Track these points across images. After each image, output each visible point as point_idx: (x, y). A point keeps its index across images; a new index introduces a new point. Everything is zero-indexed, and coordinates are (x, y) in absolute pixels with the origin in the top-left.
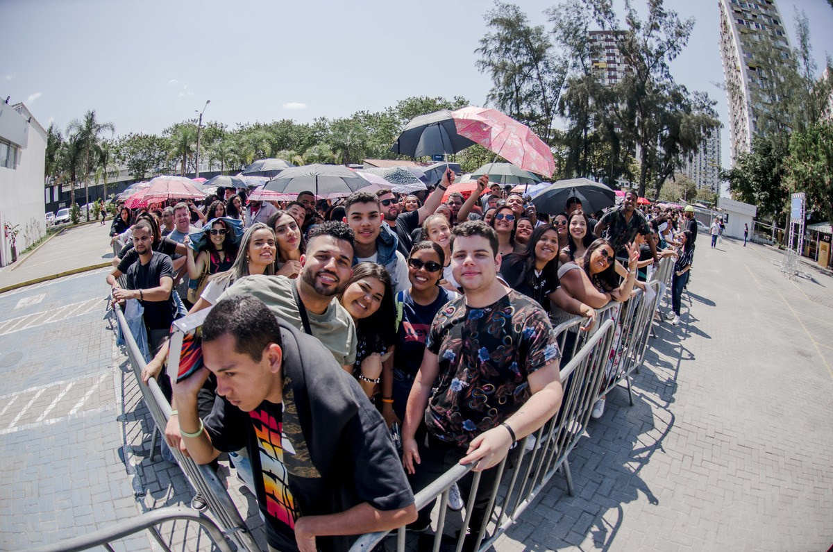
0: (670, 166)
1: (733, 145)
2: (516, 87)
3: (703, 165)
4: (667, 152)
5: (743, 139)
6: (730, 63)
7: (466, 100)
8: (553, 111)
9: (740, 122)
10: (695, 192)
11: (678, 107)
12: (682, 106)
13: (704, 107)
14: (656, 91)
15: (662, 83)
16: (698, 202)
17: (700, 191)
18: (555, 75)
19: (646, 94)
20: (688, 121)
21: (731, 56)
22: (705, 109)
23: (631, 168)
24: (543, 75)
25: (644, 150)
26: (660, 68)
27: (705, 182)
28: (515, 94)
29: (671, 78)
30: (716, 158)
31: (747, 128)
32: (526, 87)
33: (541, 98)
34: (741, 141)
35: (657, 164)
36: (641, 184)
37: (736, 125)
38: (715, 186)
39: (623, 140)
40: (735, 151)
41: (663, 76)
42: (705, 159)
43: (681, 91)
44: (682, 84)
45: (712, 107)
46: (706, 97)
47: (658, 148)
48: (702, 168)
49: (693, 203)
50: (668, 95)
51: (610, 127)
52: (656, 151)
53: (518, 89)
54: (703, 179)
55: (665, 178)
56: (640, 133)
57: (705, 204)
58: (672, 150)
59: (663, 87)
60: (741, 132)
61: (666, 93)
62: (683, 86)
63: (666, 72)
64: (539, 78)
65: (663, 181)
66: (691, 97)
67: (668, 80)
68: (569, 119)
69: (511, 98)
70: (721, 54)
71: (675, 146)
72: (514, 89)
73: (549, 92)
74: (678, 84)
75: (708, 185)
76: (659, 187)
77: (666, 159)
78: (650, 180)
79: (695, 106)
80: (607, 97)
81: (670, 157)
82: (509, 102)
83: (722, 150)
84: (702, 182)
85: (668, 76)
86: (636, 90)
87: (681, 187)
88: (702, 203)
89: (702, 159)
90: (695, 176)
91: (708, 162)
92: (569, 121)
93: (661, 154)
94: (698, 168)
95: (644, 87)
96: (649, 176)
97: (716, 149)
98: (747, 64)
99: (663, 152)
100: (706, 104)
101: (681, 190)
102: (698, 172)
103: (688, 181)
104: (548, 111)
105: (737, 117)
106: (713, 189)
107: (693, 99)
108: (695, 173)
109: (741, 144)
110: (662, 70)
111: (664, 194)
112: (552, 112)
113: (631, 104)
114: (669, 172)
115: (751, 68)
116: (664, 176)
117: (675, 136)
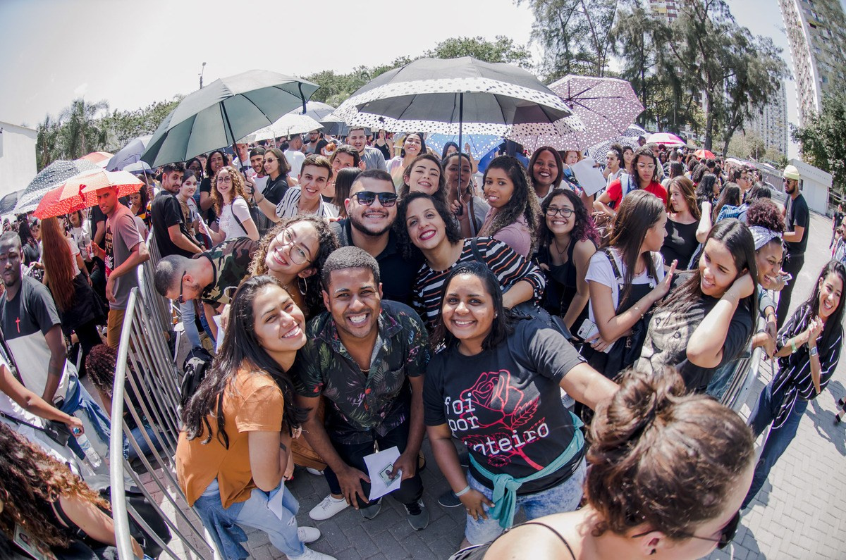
0: (739, 117)
1: (800, 106)
2: (562, 23)
3: (770, 124)
4: (735, 100)
5: (810, 100)
6: (790, 19)
7: (509, 39)
8: (606, 49)
9: (806, 81)
10: (764, 152)
11: (743, 51)
12: (747, 50)
13: (770, 54)
14: (718, 32)
15: (723, 23)
16: (767, 162)
17: (769, 150)
18: (604, 10)
19: (706, 33)
20: (756, 65)
21: (791, 12)
22: (771, 57)
23: (696, 117)
24: (590, 10)
25: (710, 96)
26: (720, 7)
27: (772, 142)
28: (562, 31)
29: (733, 18)
30: (782, 118)
31: (814, 87)
32: (573, 23)
33: (590, 34)
34: (808, 102)
35: (724, 112)
36: (707, 135)
37: (801, 84)
38: (782, 147)
39: (686, 83)
40: (801, 112)
41: (724, 15)
42: (772, 118)
43: (744, 35)
44: (745, 26)
45: (779, 55)
46: (771, 43)
47: (725, 95)
48: (769, 127)
49: (762, 162)
50: (731, 37)
51: (670, 67)
52: (722, 98)
53: (564, 25)
54: (770, 139)
55: (734, 130)
56: (703, 77)
57: (773, 165)
58: (739, 98)
59: (726, 28)
60: (807, 93)
61: (729, 35)
62: (747, 29)
63: (727, 10)
64: (586, 12)
65: (731, 134)
66: (756, 42)
67: (729, 21)
68: (624, 58)
69: (557, 35)
70: (781, 10)
71: (742, 93)
72: (560, 26)
73: (599, 28)
74: (741, 26)
75: (775, 145)
76: (727, 140)
77: (735, 108)
78: (717, 131)
79: (761, 52)
80: (662, 35)
81: (738, 106)
82: (555, 40)
83: (788, 110)
84: (769, 141)
85: (728, 15)
86: (694, 27)
87: (749, 144)
88: (770, 164)
89: (769, 118)
90: (763, 135)
91: (775, 121)
92: (624, 61)
93: (728, 102)
94: (765, 126)
95: (703, 25)
96: (716, 127)
97: (782, 109)
98: (808, 21)
99: (731, 100)
100: (772, 51)
101: (749, 147)
102: (765, 131)
103: (756, 138)
104: (600, 50)
105: (802, 76)
106: (781, 150)
107: (758, 45)
108: (763, 132)
109: (808, 105)
110: (722, 10)
111: (732, 150)
112: (604, 51)
113: (691, 42)
114: (738, 123)
115: (812, 25)
116: (732, 127)
117: (743, 84)
